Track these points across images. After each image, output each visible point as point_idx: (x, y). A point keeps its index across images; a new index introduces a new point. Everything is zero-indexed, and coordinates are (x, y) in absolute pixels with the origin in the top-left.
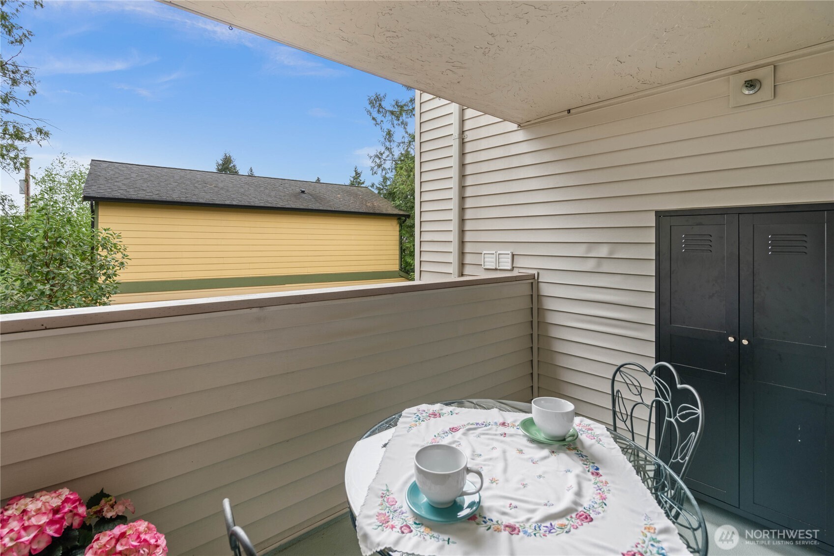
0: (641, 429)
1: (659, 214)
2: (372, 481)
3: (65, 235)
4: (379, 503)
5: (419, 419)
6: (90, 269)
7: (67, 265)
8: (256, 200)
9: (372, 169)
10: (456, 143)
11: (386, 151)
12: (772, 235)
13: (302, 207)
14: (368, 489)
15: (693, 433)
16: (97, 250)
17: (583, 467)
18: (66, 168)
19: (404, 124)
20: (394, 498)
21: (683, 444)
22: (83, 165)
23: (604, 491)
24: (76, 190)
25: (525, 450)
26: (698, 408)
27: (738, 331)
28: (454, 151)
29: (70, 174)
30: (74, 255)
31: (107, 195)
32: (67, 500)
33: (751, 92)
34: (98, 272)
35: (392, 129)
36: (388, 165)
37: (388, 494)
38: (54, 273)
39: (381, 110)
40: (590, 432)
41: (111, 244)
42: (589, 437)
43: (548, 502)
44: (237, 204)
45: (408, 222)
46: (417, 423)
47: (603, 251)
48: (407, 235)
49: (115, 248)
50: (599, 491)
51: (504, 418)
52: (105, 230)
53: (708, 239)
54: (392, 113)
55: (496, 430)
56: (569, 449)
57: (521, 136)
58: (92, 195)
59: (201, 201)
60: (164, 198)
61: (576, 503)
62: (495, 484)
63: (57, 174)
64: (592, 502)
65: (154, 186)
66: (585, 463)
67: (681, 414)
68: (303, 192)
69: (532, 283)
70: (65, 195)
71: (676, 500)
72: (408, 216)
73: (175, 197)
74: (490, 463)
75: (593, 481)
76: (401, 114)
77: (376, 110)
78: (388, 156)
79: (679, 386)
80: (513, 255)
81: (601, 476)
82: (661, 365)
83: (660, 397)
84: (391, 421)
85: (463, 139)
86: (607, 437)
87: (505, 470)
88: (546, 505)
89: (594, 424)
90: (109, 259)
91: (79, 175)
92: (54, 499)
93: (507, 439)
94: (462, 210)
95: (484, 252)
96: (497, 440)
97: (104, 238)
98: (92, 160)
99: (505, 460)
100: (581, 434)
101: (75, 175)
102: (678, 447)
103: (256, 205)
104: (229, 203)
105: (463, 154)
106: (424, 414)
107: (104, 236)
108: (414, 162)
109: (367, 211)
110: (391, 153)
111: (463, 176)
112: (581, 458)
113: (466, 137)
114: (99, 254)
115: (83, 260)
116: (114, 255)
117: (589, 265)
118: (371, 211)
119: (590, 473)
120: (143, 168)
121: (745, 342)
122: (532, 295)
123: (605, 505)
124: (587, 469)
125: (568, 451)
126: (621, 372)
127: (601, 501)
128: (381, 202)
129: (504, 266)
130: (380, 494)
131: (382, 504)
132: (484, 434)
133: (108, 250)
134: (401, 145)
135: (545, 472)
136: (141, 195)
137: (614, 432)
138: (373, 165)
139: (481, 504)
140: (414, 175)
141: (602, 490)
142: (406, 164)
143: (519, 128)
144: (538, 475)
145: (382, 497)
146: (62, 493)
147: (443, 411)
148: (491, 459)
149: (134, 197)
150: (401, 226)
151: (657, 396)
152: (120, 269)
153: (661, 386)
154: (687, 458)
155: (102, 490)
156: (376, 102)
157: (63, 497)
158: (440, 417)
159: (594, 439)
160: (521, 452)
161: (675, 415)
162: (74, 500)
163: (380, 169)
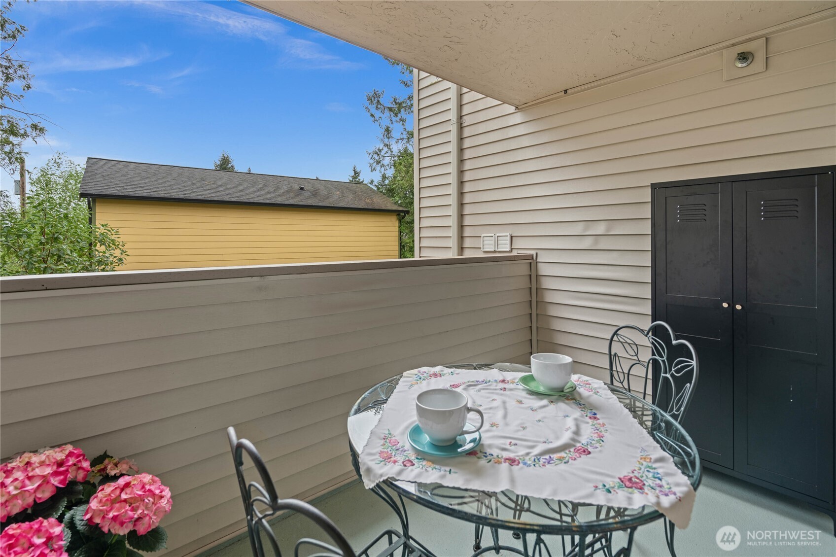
0: (637, 386)
1: (654, 187)
2: (374, 427)
3: (62, 230)
4: (382, 443)
5: (421, 379)
6: (89, 265)
7: (65, 261)
8: (255, 196)
9: (371, 165)
10: (454, 128)
11: (384, 148)
12: (764, 201)
13: (301, 203)
14: (370, 433)
15: (688, 385)
16: (95, 246)
17: (581, 413)
18: (63, 168)
19: (403, 121)
20: (396, 440)
21: (678, 397)
22: (79, 165)
23: (601, 431)
24: (72, 191)
25: (524, 401)
26: (693, 360)
27: (732, 297)
28: (453, 137)
29: (66, 174)
30: (71, 251)
31: (104, 192)
32: (71, 454)
33: (744, 65)
34: (97, 268)
35: (391, 126)
36: (387, 161)
37: (390, 436)
38: (52, 269)
39: (379, 106)
40: (587, 386)
41: (109, 239)
42: (587, 390)
43: (547, 440)
44: (236, 200)
45: (407, 218)
46: (418, 382)
47: (600, 229)
48: (407, 231)
49: (114, 244)
50: (596, 431)
51: (504, 376)
52: (103, 226)
53: (702, 208)
54: (390, 109)
55: (496, 386)
56: (568, 399)
57: (518, 118)
58: (89, 192)
59: (200, 197)
60: (162, 194)
61: (573, 440)
62: (495, 427)
63: (53, 174)
64: (590, 439)
65: (151, 183)
66: (583, 410)
67: (676, 368)
68: (302, 189)
69: (531, 263)
70: (61, 196)
71: (672, 437)
72: (407, 212)
73: (173, 194)
74: (491, 411)
75: (591, 423)
76: (399, 110)
77: (375, 106)
78: (387, 152)
79: (674, 342)
80: (512, 237)
81: (599, 419)
82: (656, 324)
83: (656, 356)
84: (392, 381)
85: (461, 124)
86: (604, 389)
87: (505, 416)
88: (545, 442)
89: (591, 380)
90: (107, 255)
91: (75, 175)
92: (57, 453)
93: (507, 392)
94: (461, 194)
95: (483, 235)
96: (497, 394)
97: (101, 233)
98: (88, 158)
99: (505, 409)
100: (579, 388)
101: (71, 176)
102: (673, 400)
103: (255, 201)
104: (228, 200)
105: (461, 139)
106: (425, 375)
107: (102, 232)
108: (413, 158)
109: (366, 207)
110: (390, 149)
111: (461, 161)
112: (579, 406)
113: (464, 121)
114: (97, 250)
115: (80, 256)
116: (112, 251)
117: (587, 243)
118: (370, 207)
119: (588, 418)
120: (140, 165)
121: (739, 307)
122: (531, 275)
123: (603, 441)
124: (585, 415)
125: (567, 401)
126: (617, 335)
127: (599, 438)
128: (380, 198)
129: (503, 248)
130: (383, 436)
131: (384, 445)
132: (484, 389)
133: (106, 245)
134: (400, 141)
135: (545, 418)
136: (139, 193)
137: (611, 386)
138: (372, 161)
139: (481, 442)
140: (413, 171)
141: (600, 430)
142: (405, 161)
143: (517, 111)
144: (537, 419)
145: (384, 439)
146: (65, 448)
147: (444, 372)
148: (491, 408)
149: (132, 194)
150: (400, 222)
151: (653, 354)
152: (119, 265)
153: (657, 345)
154: (682, 409)
155: (106, 452)
156: (375, 98)
157: (67, 452)
158: (441, 376)
159: (592, 391)
160: (521, 402)
161: (670, 370)
162: (78, 455)
163: (379, 166)
